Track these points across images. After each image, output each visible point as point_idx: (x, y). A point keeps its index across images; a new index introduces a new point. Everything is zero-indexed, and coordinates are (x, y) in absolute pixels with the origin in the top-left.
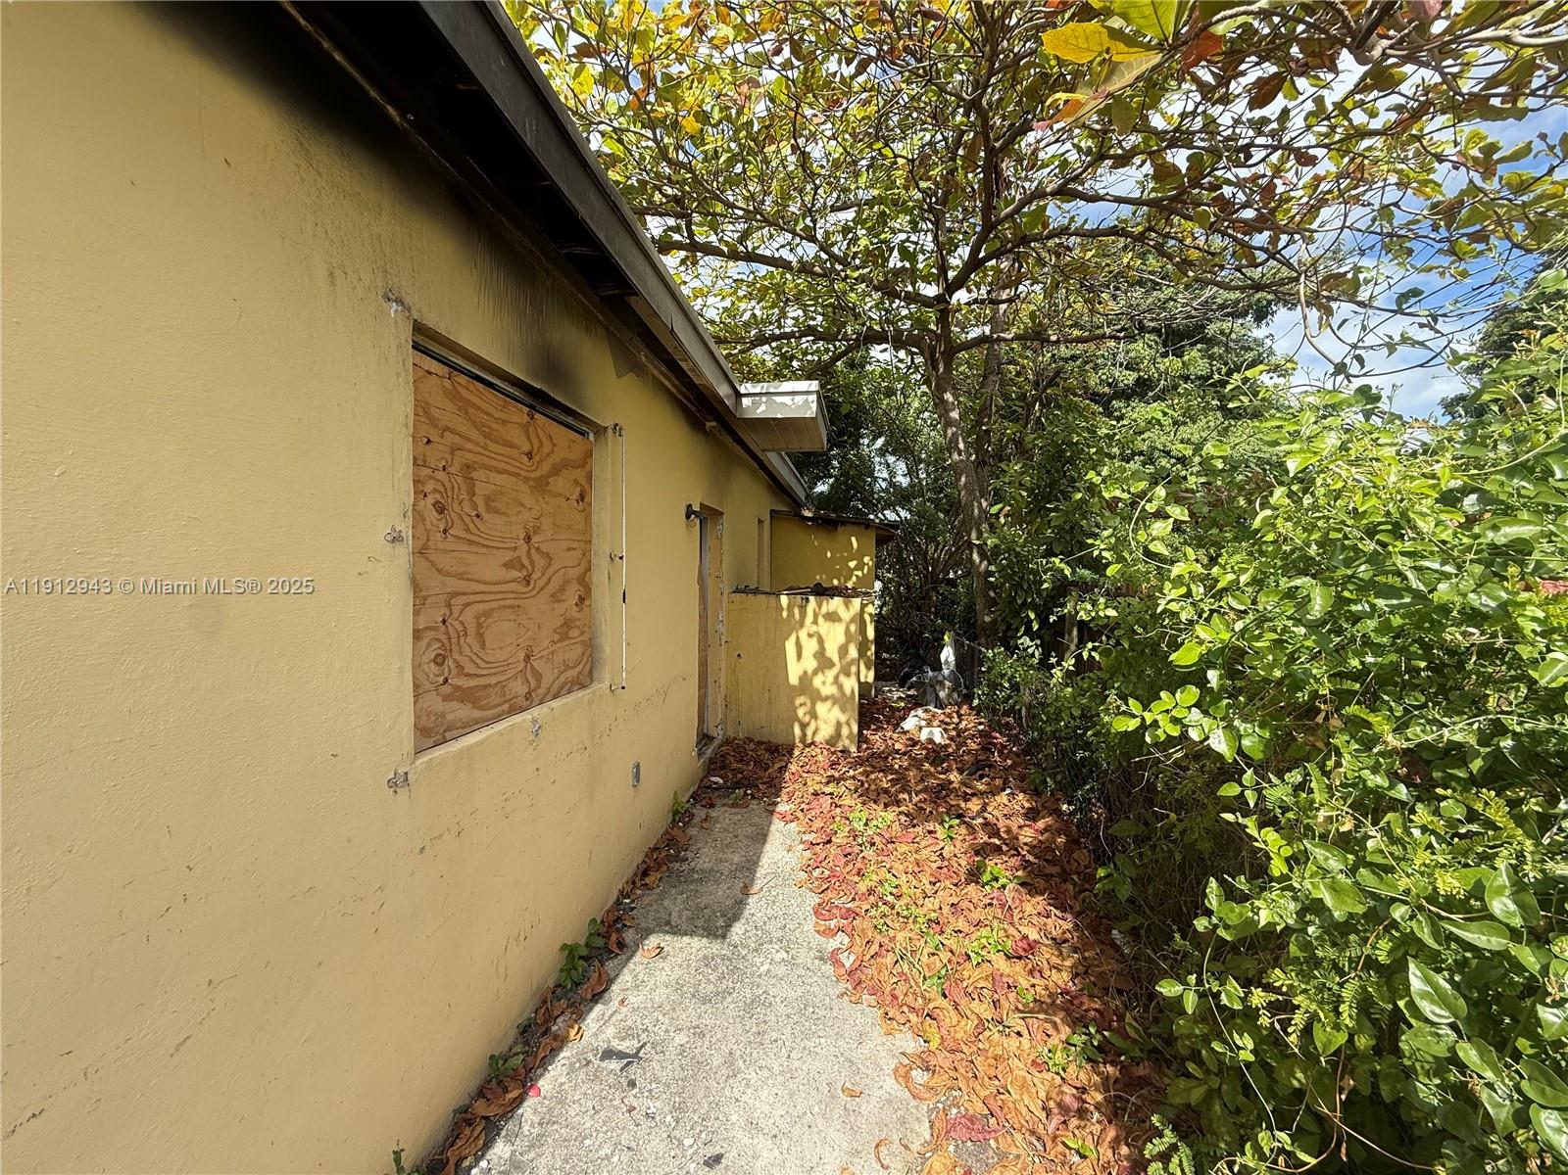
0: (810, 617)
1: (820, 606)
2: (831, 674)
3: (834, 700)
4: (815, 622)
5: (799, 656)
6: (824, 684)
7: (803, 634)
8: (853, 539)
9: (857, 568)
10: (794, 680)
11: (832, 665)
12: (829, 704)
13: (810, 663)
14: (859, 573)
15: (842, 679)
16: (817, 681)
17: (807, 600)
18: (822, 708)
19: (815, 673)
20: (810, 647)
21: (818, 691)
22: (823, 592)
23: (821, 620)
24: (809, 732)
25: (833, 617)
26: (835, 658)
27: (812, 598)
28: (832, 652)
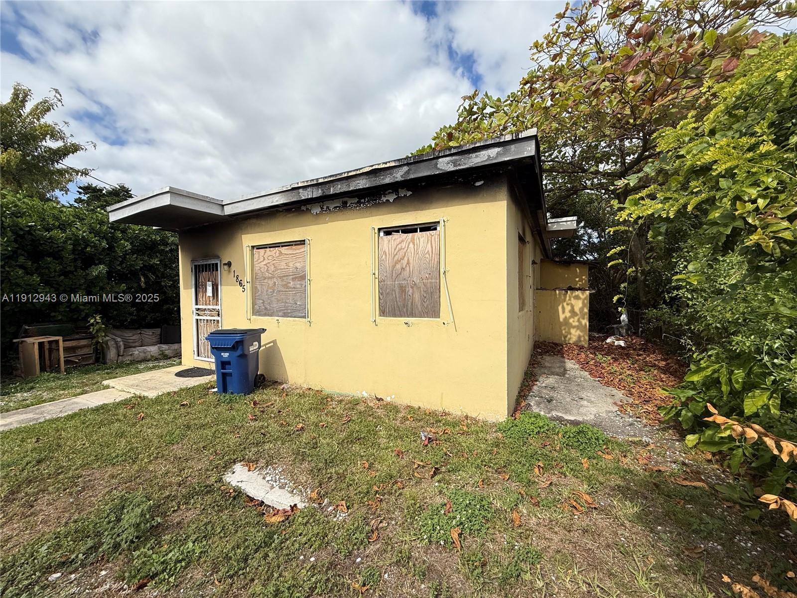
0: (568, 298)
1: (572, 294)
2: (576, 318)
3: (577, 328)
4: (570, 300)
5: (564, 312)
6: (574, 322)
7: (565, 304)
8: (578, 269)
9: (579, 281)
10: (561, 320)
11: (577, 315)
12: (575, 330)
13: (568, 314)
14: (581, 283)
15: (581, 320)
16: (571, 321)
17: (567, 292)
18: (573, 331)
19: (570, 317)
20: (568, 308)
21: (571, 324)
22: (571, 289)
23: (572, 299)
24: (567, 339)
25: (577, 298)
26: (578, 312)
27: (569, 291)
28: (577, 309)
